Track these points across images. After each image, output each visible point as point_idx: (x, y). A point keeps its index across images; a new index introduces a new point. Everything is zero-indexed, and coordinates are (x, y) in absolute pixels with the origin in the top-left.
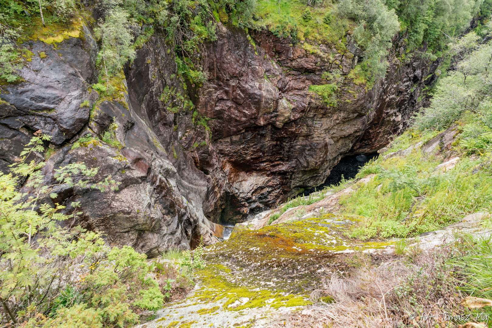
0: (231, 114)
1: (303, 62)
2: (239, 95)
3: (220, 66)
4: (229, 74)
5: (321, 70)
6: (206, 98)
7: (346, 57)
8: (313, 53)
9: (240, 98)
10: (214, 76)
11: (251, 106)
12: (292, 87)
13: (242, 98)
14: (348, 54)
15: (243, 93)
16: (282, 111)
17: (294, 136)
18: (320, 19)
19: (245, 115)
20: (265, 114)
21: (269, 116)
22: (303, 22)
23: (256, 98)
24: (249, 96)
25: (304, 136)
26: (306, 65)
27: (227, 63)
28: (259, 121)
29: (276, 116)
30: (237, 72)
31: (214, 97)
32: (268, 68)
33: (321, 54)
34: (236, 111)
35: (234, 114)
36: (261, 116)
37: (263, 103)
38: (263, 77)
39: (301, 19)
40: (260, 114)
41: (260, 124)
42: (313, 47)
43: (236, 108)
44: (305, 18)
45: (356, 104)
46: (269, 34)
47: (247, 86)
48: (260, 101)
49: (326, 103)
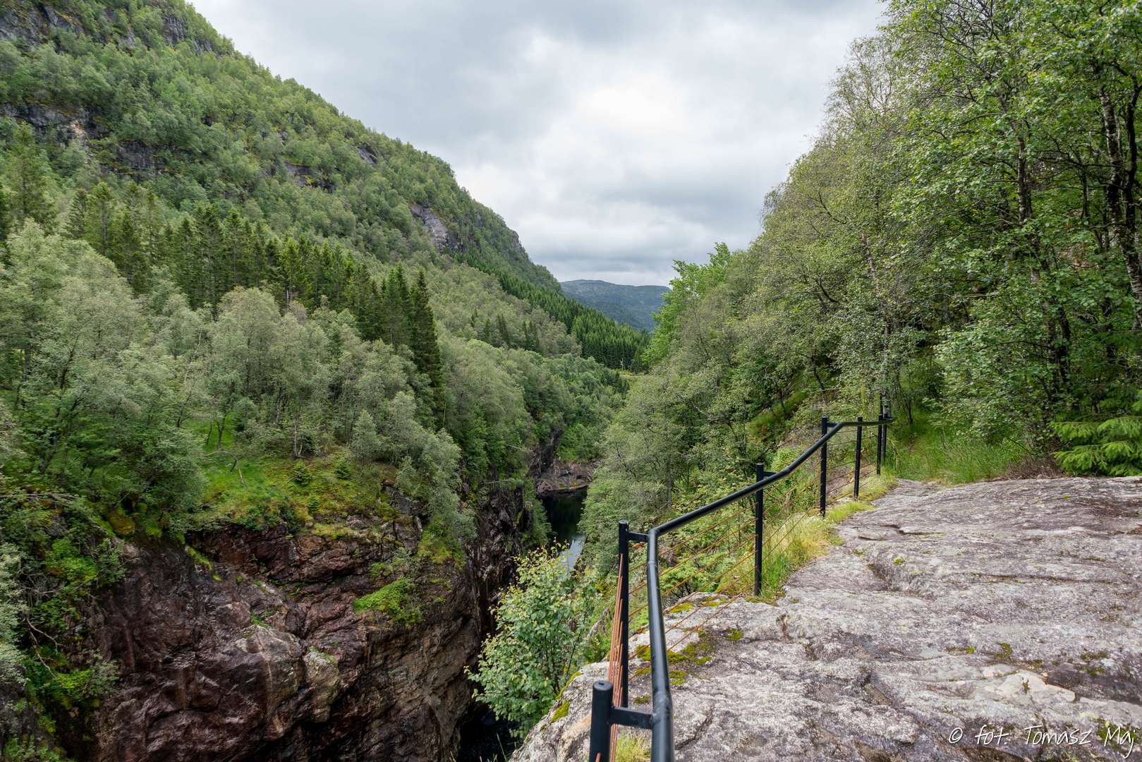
0: (195, 743)
1: (325, 561)
2: (205, 685)
3: (140, 635)
4: (168, 645)
5: (365, 564)
6: (118, 731)
7: (401, 524)
8: (339, 538)
9: (210, 693)
10: (128, 665)
11: (241, 700)
12: (318, 619)
13: (214, 690)
14: (402, 518)
15: (212, 678)
16: (320, 678)
17: (360, 725)
18: (330, 475)
19: (233, 730)
20: (281, 705)
21: (292, 704)
22: (298, 489)
23: (251, 676)
24: (231, 677)
25: (379, 717)
26: (333, 565)
27: (158, 622)
28: (270, 728)
29: (309, 697)
30: (188, 633)
31: (138, 721)
32: (254, 598)
33: (356, 533)
34: (207, 732)
35: (202, 742)
36: (273, 715)
37: (271, 678)
38: (250, 623)
39: (292, 484)
40: (270, 708)
41: (275, 734)
42: (333, 527)
43: (205, 724)
44: (300, 481)
45: (453, 599)
46: (235, 529)
47: (219, 657)
48: (261, 678)
49: (402, 621)
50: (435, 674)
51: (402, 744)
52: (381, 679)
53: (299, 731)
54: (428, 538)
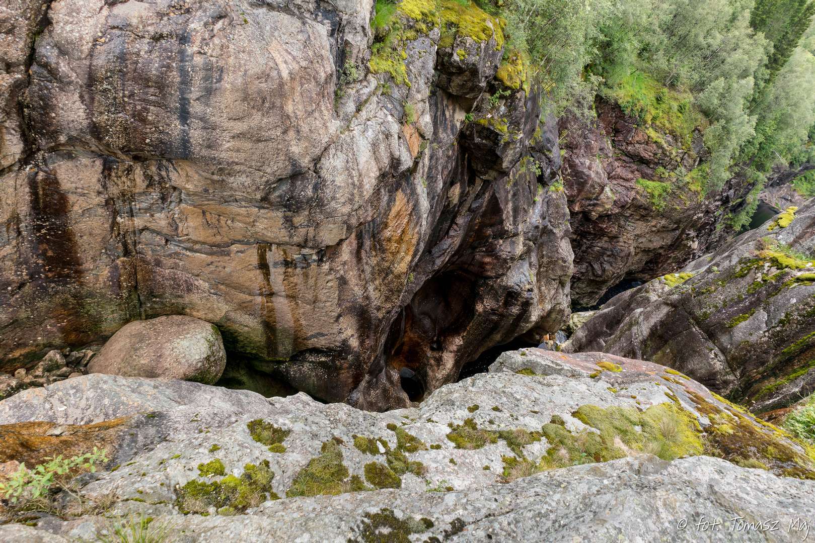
1: (641, 150)
5: (657, 164)
7: (689, 156)
8: (656, 142)
12: (619, 175)
14: (691, 153)
15: (570, 168)
16: (604, 201)
17: (601, 233)
18: (675, 105)
20: (583, 200)
21: (588, 202)
22: (655, 104)
23: (582, 178)
24: (576, 173)
25: (609, 237)
26: (644, 154)
28: (574, 205)
29: (594, 205)
32: (602, 145)
33: (665, 146)
37: (589, 185)
38: (595, 156)
39: (654, 99)
40: (580, 197)
42: (657, 135)
44: (659, 100)
46: (617, 107)
47: (577, 161)
48: (586, 182)
49: (653, 203)
50: (644, 240)
51: (609, 256)
52: (622, 223)
53: (581, 215)
54: (695, 173)
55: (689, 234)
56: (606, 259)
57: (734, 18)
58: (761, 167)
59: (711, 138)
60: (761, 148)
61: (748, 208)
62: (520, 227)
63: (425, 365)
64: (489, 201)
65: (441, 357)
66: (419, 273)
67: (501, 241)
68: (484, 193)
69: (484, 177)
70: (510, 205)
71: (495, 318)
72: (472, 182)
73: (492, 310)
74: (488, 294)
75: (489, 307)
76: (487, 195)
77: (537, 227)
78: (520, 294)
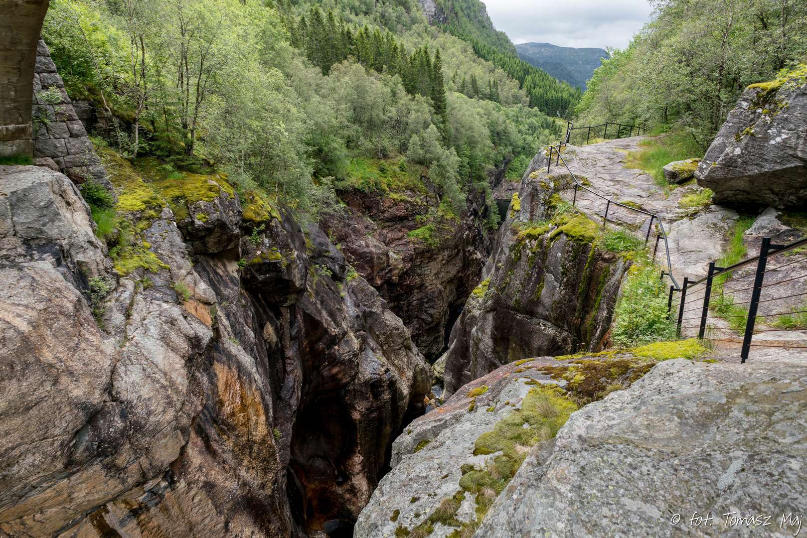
1: (394, 211)
5: (413, 215)
7: (430, 197)
8: (401, 200)
11: (364, 267)
12: (392, 239)
14: (430, 194)
15: (353, 255)
16: (395, 263)
17: (410, 289)
18: (396, 168)
20: (379, 272)
21: (384, 272)
22: (382, 175)
23: (368, 257)
24: (360, 256)
25: (417, 288)
26: (399, 214)
28: (375, 281)
29: (390, 271)
32: (366, 224)
33: (409, 199)
36: (376, 275)
37: (376, 259)
38: (365, 235)
39: (379, 172)
40: (375, 272)
41: (377, 284)
42: (399, 195)
44: (383, 170)
45: (455, 238)
46: (356, 191)
47: (354, 246)
48: (372, 258)
49: (430, 244)
50: (443, 274)
52: (419, 271)
53: (386, 285)
54: (442, 207)
55: (469, 251)
56: (427, 306)
57: (394, 94)
58: (480, 178)
59: (435, 177)
60: (471, 166)
61: (492, 209)
62: (344, 325)
63: (343, 504)
64: (305, 321)
65: (352, 486)
66: (282, 424)
67: (336, 347)
68: (295, 317)
69: (286, 304)
70: (324, 313)
71: (374, 415)
72: (279, 315)
73: (367, 409)
74: (355, 399)
75: (363, 410)
76: (299, 317)
77: (358, 317)
78: (381, 379)
